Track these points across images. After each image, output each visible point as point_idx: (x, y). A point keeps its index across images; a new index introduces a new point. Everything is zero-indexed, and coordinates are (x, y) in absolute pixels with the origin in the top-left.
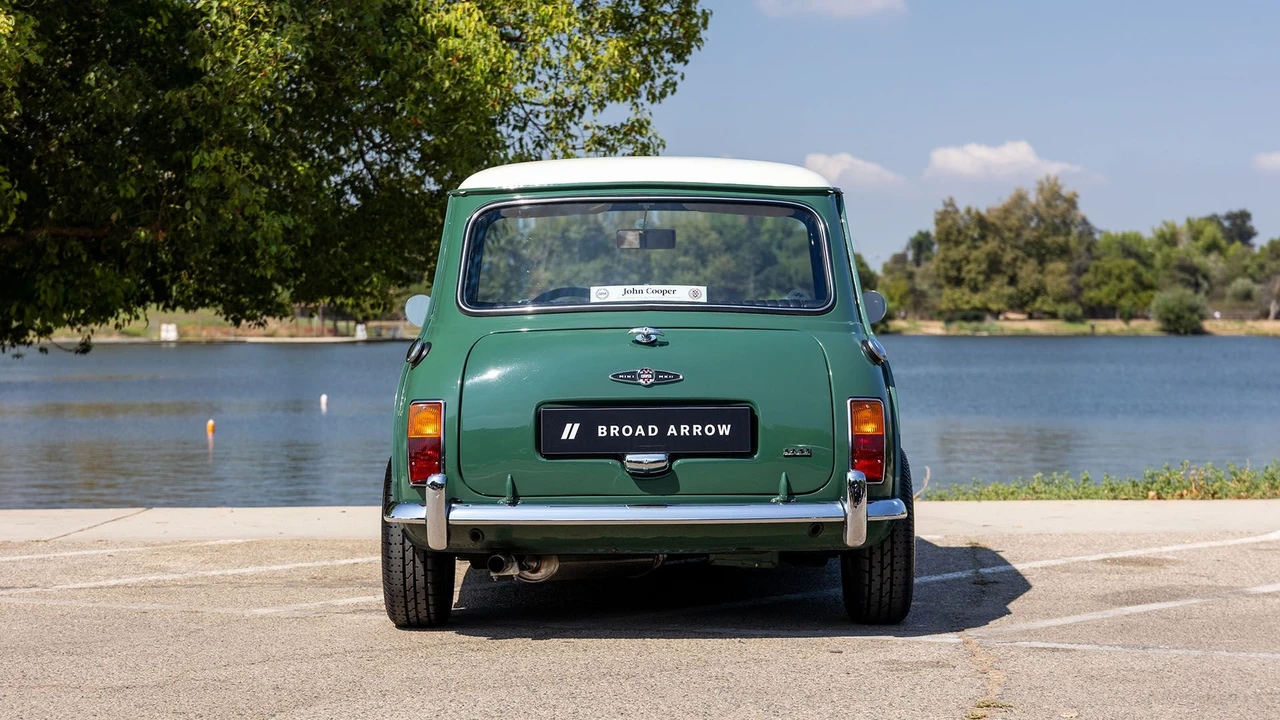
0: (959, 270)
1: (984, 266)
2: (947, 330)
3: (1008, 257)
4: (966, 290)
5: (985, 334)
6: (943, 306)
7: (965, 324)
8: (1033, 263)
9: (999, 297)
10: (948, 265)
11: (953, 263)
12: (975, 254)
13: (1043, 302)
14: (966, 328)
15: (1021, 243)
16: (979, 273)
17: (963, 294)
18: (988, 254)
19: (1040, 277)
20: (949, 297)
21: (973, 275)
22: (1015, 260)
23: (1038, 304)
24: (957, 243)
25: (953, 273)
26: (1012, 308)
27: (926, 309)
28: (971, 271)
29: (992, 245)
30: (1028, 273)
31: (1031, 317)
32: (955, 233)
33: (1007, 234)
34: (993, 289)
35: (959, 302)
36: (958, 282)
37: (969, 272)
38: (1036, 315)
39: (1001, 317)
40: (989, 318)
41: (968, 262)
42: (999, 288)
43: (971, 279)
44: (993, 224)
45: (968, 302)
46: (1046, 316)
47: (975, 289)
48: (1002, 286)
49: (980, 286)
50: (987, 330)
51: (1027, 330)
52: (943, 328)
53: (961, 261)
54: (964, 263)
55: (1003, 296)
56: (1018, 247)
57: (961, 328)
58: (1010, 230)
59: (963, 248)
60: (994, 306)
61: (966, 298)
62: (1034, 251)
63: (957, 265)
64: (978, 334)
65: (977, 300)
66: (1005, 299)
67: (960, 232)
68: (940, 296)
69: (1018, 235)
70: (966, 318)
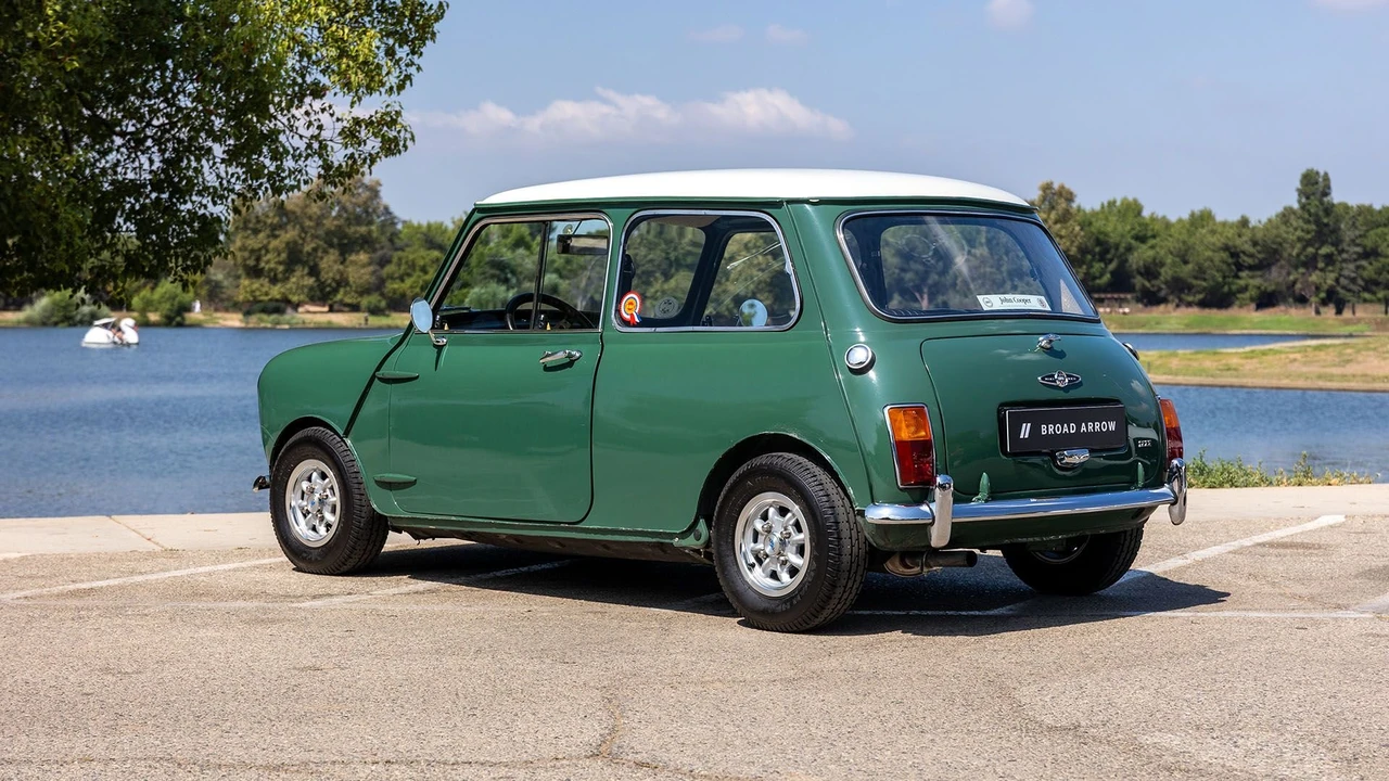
0: (258, 259)
1: (284, 256)
2: (247, 323)
3: (308, 248)
4: (265, 281)
5: (287, 327)
6: (241, 298)
7: (265, 316)
8: (333, 255)
9: (300, 288)
10: (246, 254)
11: (252, 251)
12: (274, 243)
13: (346, 293)
14: (268, 320)
15: (321, 232)
16: (280, 263)
17: (262, 285)
18: (288, 244)
19: (341, 267)
20: (246, 287)
21: (272, 265)
22: (315, 250)
23: (339, 297)
24: (256, 232)
25: (251, 263)
26: (313, 300)
27: (222, 300)
28: (270, 262)
29: (290, 234)
30: (329, 264)
31: (331, 310)
32: (254, 221)
33: (308, 223)
34: (294, 280)
35: (258, 293)
36: (255, 272)
37: (268, 262)
38: (336, 307)
39: (300, 309)
40: (289, 310)
41: (267, 251)
42: (301, 279)
43: (271, 270)
44: (294, 213)
45: (267, 294)
46: (346, 309)
47: (274, 280)
48: (302, 276)
49: (280, 276)
50: (288, 323)
51: (330, 322)
52: (241, 321)
53: (260, 249)
54: (263, 252)
55: (303, 286)
56: (317, 237)
57: (262, 320)
58: (310, 218)
59: (261, 235)
60: (295, 299)
61: (264, 289)
62: (335, 241)
63: (257, 254)
64: (278, 327)
65: (276, 291)
66: (306, 290)
67: (258, 221)
68: (238, 286)
69: (319, 224)
70: (265, 311)
